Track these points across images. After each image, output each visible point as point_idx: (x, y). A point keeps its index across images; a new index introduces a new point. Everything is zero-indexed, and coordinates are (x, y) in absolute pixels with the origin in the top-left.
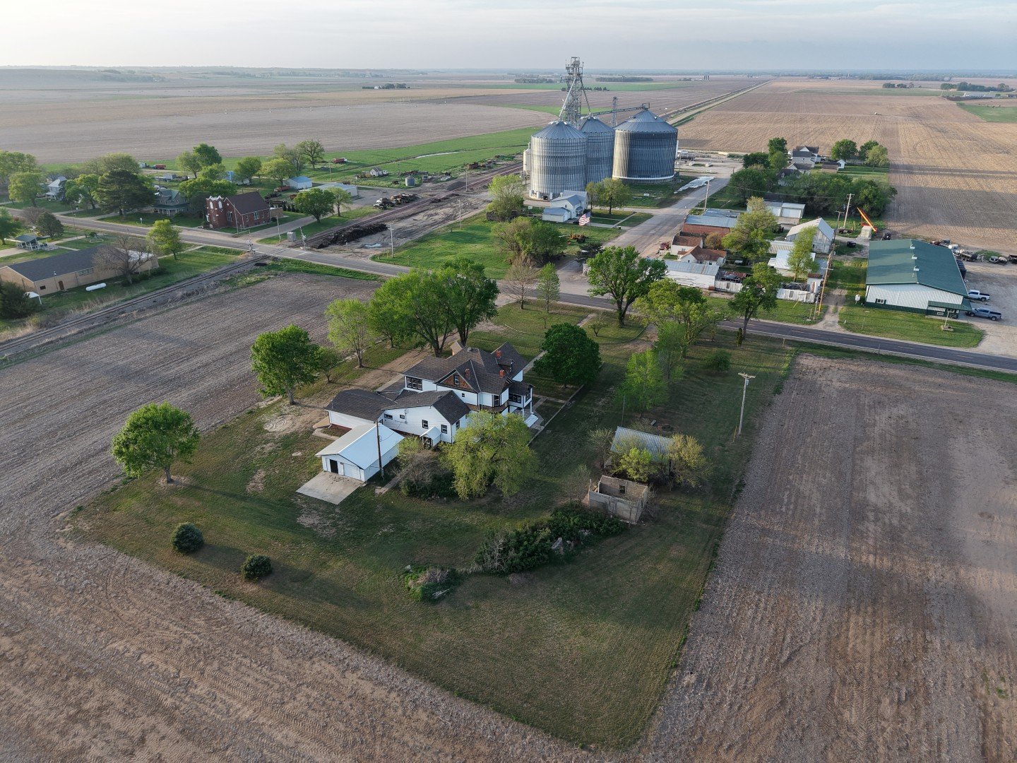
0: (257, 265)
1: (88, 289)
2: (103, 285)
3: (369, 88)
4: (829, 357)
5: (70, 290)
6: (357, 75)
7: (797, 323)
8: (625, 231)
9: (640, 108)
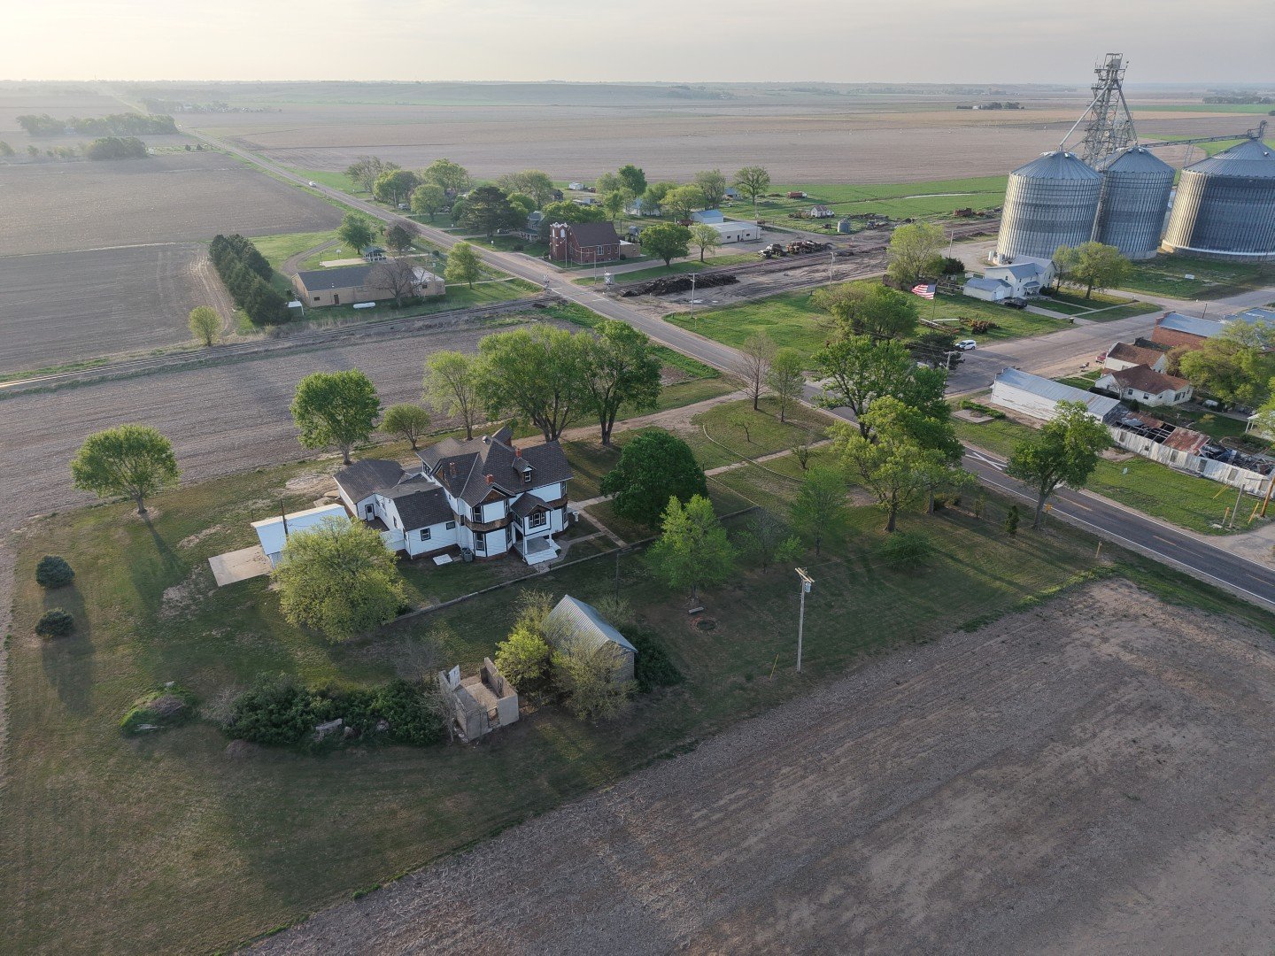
0: (536, 305)
1: (355, 306)
2: (373, 304)
3: (966, 108)
4: (1166, 598)
5: (343, 305)
6: (970, 92)
7: (1184, 526)
8: (1077, 326)
9: (1242, 137)
